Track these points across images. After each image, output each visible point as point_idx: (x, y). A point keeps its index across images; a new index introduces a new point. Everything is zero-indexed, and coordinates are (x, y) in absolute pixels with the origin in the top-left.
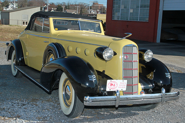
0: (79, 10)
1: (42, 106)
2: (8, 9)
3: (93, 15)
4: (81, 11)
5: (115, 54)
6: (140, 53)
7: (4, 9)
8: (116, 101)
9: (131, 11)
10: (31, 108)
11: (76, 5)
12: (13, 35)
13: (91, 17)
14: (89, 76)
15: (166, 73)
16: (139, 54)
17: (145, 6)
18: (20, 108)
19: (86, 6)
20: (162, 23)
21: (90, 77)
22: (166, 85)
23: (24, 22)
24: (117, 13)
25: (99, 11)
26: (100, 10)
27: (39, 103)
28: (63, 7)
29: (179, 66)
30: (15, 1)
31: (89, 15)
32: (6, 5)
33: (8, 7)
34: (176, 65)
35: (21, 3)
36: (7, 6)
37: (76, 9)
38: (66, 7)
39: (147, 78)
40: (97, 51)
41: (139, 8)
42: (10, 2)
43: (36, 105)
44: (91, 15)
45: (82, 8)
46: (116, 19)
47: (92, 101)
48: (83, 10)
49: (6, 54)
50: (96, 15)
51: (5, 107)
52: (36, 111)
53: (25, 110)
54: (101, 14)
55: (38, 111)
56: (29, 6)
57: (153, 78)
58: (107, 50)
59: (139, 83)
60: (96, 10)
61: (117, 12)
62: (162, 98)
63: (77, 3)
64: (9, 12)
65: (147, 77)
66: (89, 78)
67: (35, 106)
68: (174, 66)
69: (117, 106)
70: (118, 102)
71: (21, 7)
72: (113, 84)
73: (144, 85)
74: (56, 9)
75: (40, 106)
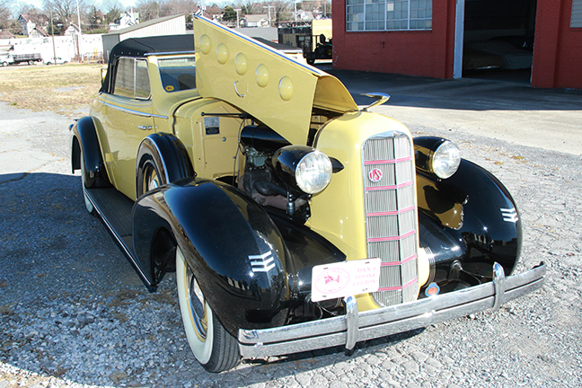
0: (272, 14)
1: (138, 322)
2: (119, 28)
3: (303, 23)
4: (277, 16)
5: (337, 166)
6: (419, 152)
7: (112, 28)
8: (346, 330)
9: (390, 7)
10: (106, 332)
11: (264, 3)
13: (299, 29)
14: (250, 257)
15: (502, 210)
16: (415, 155)
18: (76, 332)
19: (287, 4)
20: (465, 30)
21: (253, 260)
22: (504, 242)
24: (357, 16)
25: (317, 12)
26: (320, 9)
27: (133, 310)
28: (238, 11)
29: (517, 143)
30: (134, 9)
31: (294, 23)
32: (115, 18)
33: (119, 23)
34: (509, 140)
35: (146, 10)
36: (117, 21)
37: (267, 13)
38: (243, 9)
39: (443, 227)
40: (280, 161)
42: (122, 12)
43: (123, 320)
44: (299, 24)
45: (279, 10)
46: (354, 28)
47: (264, 344)
48: (281, 13)
50: (310, 23)
51: (35, 332)
52: (117, 346)
53: (85, 342)
54: (322, 20)
55: (121, 345)
56: (163, 16)
57: (461, 224)
58: (308, 160)
59: (420, 246)
60: (312, 11)
61: (356, 12)
62: (494, 295)
64: (119, 34)
65: (443, 224)
66: (253, 264)
67: (117, 322)
68: (503, 144)
69: (350, 346)
70: (351, 334)
71: (146, 19)
72: (335, 278)
73: (434, 249)
74: (222, 16)
75: (133, 323)
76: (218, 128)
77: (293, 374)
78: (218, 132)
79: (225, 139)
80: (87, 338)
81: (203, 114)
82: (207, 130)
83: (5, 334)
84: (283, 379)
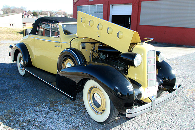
0: (49, 15)
8: (152, 106)
10: (56, 116)
11: (46, 12)
12: (5, 35)
17: (100, 12)
19: (53, 12)
23: (10, 25)
27: (60, 107)
28: (38, 13)
30: (1, 9)
35: (6, 10)
38: (40, 13)
41: (96, 14)
45: (51, 14)
47: (135, 113)
48: (51, 15)
49: (10, 55)
51: (29, 118)
52: (64, 120)
56: (12, 13)
62: (176, 94)
63: (47, 11)
67: (58, 112)
74: (32, 14)
75: (63, 111)
76: (85, 47)
77: (126, 122)
78: (85, 48)
79: (87, 51)
80: (51, 118)
81: (81, 42)
82: (82, 47)
83: (17, 121)
84: (124, 123)
